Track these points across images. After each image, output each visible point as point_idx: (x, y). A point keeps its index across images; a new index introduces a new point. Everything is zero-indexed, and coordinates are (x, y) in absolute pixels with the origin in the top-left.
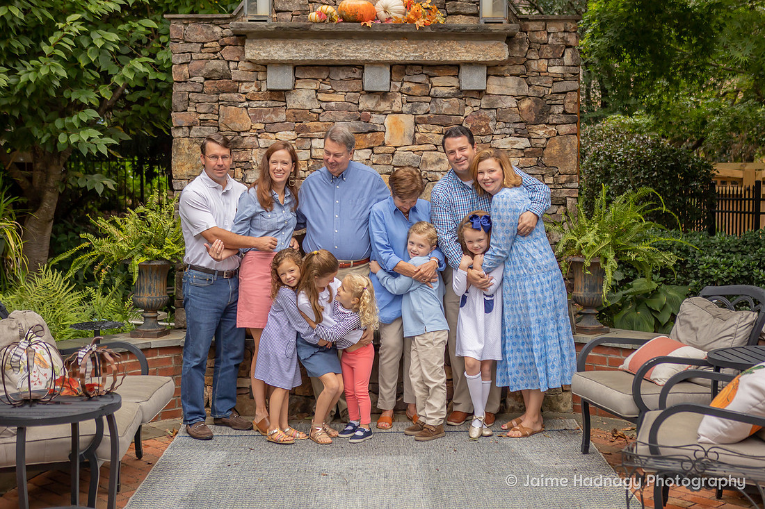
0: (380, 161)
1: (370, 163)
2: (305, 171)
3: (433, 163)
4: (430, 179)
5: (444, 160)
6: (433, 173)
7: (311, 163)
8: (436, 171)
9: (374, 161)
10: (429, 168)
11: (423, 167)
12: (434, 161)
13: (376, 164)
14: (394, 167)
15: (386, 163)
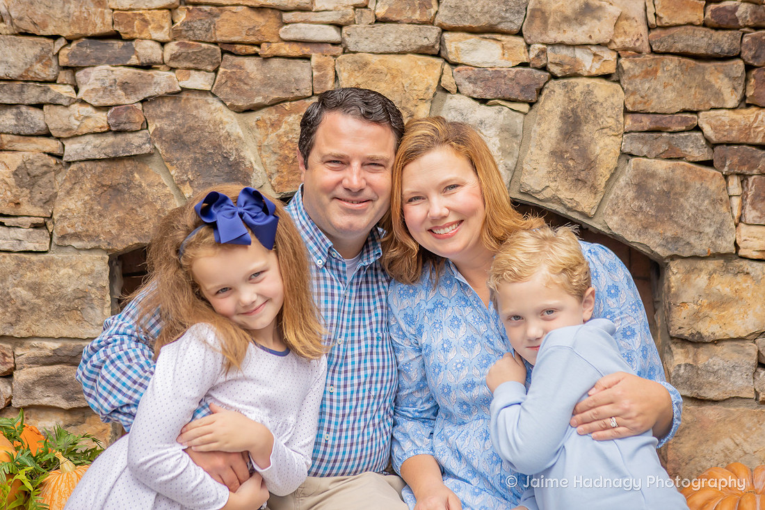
0: (400, 12)
1: (368, 16)
2: (163, 44)
3: (566, 19)
4: (556, 70)
5: (600, 8)
6: (564, 53)
7: (182, 17)
8: (573, 46)
9: (381, 11)
10: (553, 36)
11: (533, 33)
12: (569, 12)
13: (384, 21)
14: (444, 30)
15: (417, 16)
